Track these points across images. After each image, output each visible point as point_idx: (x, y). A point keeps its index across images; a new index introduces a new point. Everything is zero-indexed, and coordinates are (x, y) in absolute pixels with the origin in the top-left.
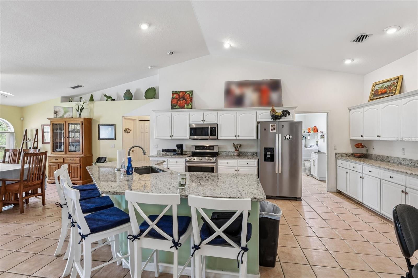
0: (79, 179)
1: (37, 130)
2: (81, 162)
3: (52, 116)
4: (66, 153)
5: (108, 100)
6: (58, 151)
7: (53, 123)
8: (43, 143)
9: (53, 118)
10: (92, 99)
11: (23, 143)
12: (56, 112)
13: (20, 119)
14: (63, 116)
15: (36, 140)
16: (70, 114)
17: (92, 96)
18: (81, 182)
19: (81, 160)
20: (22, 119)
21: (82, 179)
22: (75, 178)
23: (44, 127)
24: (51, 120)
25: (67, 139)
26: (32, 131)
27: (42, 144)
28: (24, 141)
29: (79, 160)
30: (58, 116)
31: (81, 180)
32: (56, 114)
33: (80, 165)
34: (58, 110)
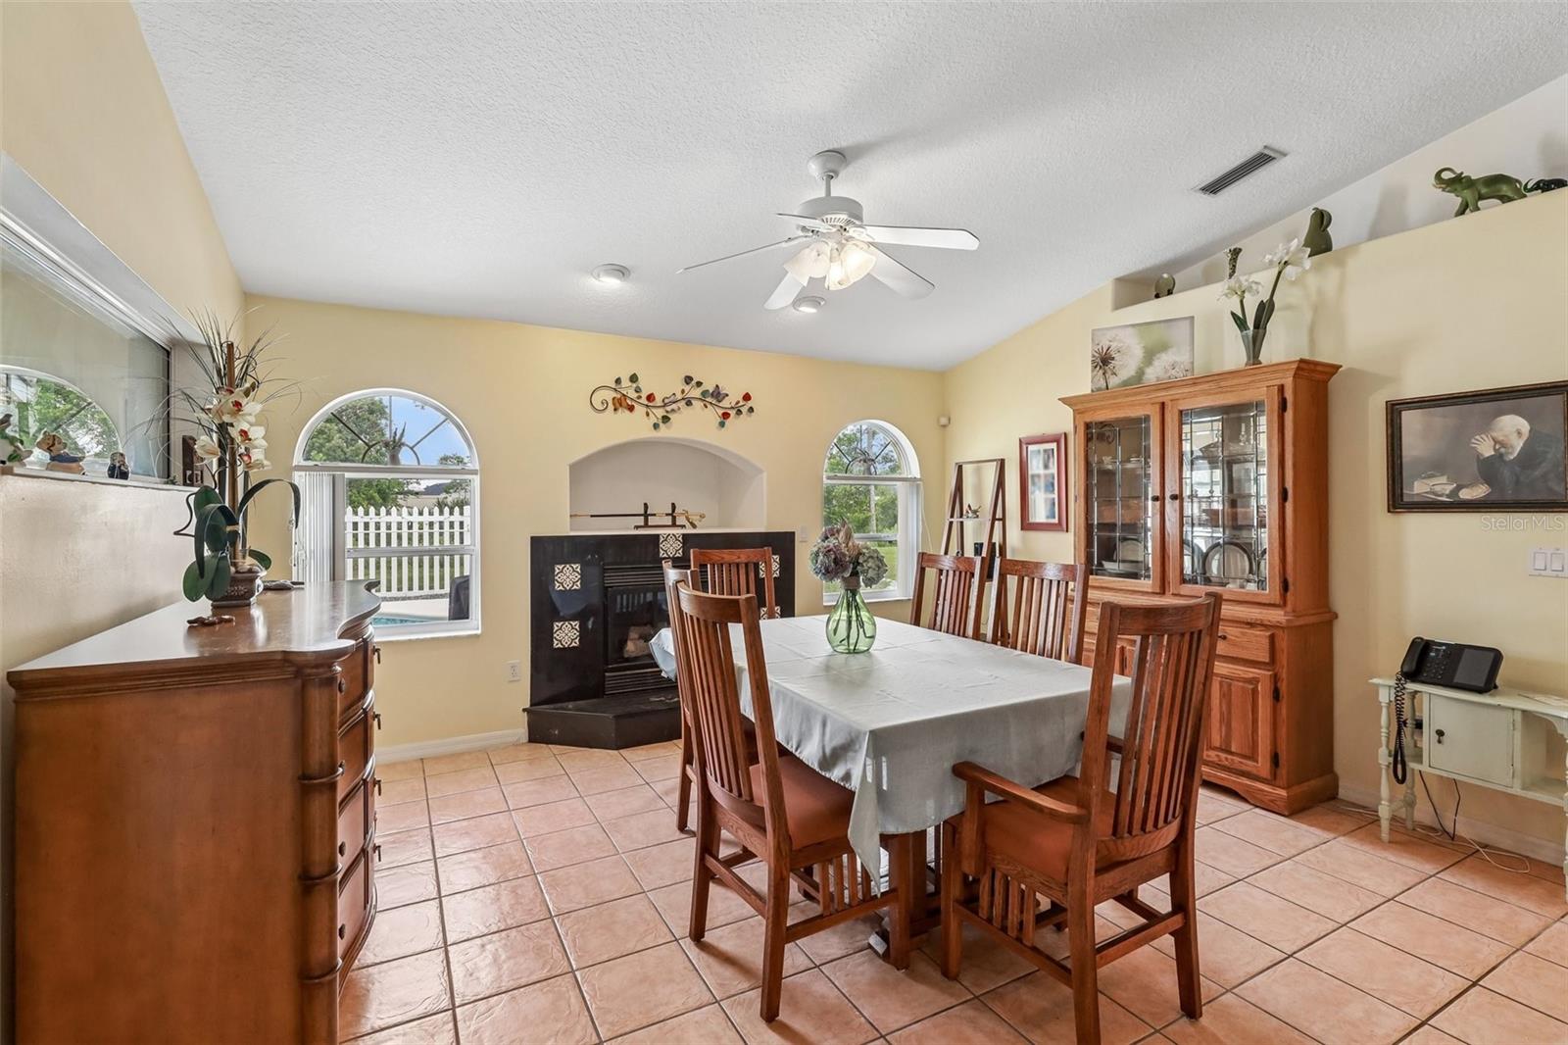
0: (1263, 765)
1: (1002, 462)
2: (1283, 658)
3: (1083, 383)
4: (1163, 592)
5: (1480, 204)
6: (1111, 575)
7: (1088, 420)
8: (1026, 525)
9: (1089, 392)
10: (1319, 239)
11: (951, 523)
12: (1104, 361)
13: (938, 421)
14: (1140, 373)
15: (999, 515)
16: (1178, 359)
17: (1322, 219)
18: (1283, 793)
19: (1283, 643)
20: (944, 421)
21: (1283, 771)
22: (1231, 753)
23: (1031, 448)
24: (1078, 407)
25: (1171, 508)
26: (978, 473)
27: (1022, 529)
28: (952, 516)
29: (1266, 642)
30: (1113, 381)
31: (1279, 782)
32: (1101, 372)
33: (1275, 678)
34: (1114, 345)
